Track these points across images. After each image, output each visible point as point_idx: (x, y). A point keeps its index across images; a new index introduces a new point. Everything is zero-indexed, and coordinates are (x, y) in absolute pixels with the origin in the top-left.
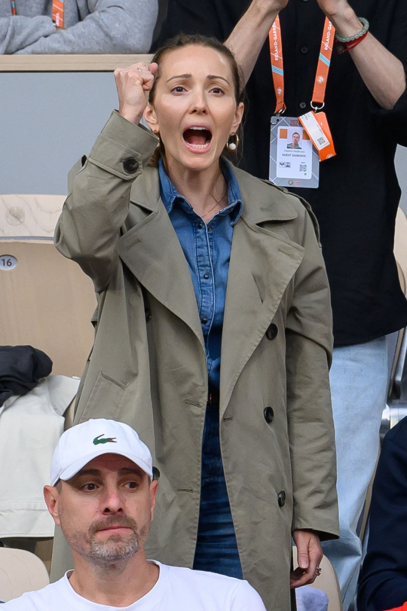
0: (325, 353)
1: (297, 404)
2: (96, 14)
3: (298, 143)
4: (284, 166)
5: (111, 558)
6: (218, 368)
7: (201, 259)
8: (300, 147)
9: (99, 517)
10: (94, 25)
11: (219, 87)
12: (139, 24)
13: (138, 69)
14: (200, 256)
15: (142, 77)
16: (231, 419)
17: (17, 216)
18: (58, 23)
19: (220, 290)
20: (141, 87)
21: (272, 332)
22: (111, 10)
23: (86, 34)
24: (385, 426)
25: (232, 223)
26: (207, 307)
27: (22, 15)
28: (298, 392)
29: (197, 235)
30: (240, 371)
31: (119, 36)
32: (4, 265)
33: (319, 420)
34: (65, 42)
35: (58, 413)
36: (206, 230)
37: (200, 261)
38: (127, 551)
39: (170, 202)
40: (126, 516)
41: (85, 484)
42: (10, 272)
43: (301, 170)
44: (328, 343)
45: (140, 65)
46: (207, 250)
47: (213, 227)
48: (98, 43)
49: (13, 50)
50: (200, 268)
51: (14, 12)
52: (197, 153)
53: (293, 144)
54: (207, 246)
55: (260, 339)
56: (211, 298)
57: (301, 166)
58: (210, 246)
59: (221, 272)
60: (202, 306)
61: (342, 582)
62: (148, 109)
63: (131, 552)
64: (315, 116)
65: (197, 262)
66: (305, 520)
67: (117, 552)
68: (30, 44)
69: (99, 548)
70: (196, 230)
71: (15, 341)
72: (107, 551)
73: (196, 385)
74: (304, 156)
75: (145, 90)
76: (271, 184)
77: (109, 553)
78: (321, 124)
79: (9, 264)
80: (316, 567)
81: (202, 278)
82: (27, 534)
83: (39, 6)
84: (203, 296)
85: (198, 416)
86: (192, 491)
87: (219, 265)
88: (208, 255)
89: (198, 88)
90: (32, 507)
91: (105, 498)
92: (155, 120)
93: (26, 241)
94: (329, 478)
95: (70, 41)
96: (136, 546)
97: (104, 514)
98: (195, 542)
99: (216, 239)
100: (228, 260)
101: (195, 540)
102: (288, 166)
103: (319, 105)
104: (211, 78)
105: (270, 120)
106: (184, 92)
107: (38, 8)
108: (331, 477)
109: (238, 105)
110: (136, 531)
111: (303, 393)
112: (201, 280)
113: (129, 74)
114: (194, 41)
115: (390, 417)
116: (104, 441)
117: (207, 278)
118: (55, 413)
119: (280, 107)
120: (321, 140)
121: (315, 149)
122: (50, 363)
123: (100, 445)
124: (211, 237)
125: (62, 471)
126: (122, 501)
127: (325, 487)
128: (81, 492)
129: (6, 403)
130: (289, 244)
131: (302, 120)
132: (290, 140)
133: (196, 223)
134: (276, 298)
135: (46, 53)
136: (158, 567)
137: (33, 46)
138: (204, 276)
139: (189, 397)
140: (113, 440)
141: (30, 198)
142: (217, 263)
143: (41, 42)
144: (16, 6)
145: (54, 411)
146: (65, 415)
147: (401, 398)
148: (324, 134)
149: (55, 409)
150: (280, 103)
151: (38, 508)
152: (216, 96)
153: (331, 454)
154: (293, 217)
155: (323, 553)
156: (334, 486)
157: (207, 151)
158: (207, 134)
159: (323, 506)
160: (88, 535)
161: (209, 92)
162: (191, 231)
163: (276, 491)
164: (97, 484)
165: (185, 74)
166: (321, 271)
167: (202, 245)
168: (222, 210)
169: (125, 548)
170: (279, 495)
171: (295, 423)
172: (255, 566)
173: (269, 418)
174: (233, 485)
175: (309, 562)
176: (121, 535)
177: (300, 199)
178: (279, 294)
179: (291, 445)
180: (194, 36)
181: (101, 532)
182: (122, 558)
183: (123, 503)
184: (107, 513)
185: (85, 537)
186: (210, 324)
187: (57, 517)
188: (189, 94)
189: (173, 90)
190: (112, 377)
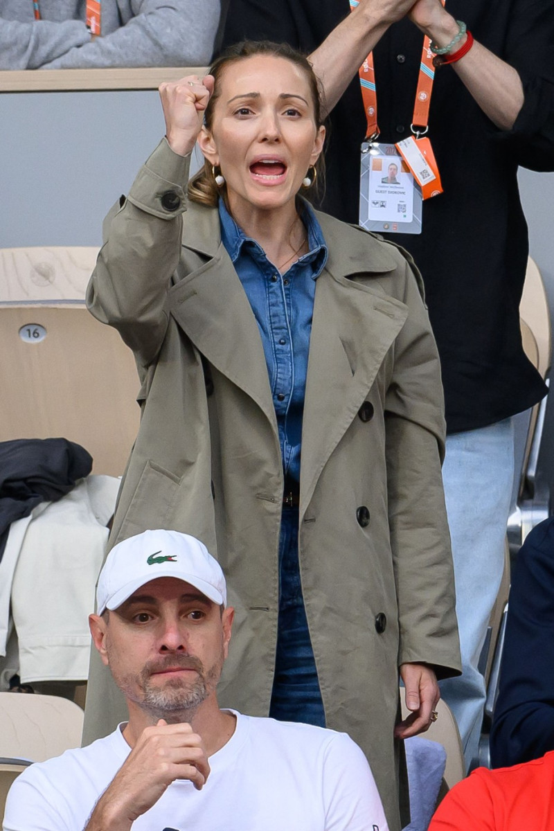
0: (436, 441)
1: (401, 506)
2: (141, 17)
3: (396, 176)
4: (377, 205)
5: (171, 708)
6: (298, 457)
7: (276, 319)
8: (398, 181)
9: (154, 656)
10: (139, 32)
11: (296, 109)
12: (197, 29)
13: (189, 83)
14: (275, 316)
15: (195, 93)
16: (313, 520)
17: (45, 274)
18: (93, 30)
19: (300, 358)
20: (193, 105)
21: (366, 412)
22: (160, 12)
23: (130, 43)
24: (513, 534)
25: (314, 275)
26: (284, 380)
27: (48, 19)
28: (401, 490)
29: (271, 290)
30: (327, 460)
31: (171, 45)
32: (30, 336)
33: (429, 525)
34: (102, 52)
35: (101, 523)
36: (281, 283)
37: (274, 323)
38: (191, 699)
39: (236, 247)
40: (188, 656)
41: (136, 614)
42: (38, 345)
43: (399, 211)
44: (440, 428)
45: (191, 78)
46: (283, 309)
47: (290, 280)
48: (145, 54)
49: (37, 64)
50: (274, 331)
51: (38, 15)
52: (268, 186)
53: (389, 178)
54: (283, 302)
55: (351, 420)
56: (288, 368)
57: (399, 205)
58: (287, 304)
60: (277, 378)
61: (463, 731)
62: (204, 135)
63: (196, 700)
64: (416, 142)
65: (271, 323)
66: (416, 651)
67: (178, 701)
68: (59, 57)
69: (155, 696)
70: (268, 284)
71: (44, 433)
72: (165, 699)
73: (269, 475)
74: (404, 193)
75: (198, 110)
76: (361, 230)
77: (167, 701)
78: (425, 153)
79: (36, 335)
80: (432, 710)
81: (277, 344)
82: (63, 676)
83: (69, 8)
84: (279, 365)
85: (272, 514)
86: (268, 609)
87: (298, 326)
88: (285, 315)
89: (268, 111)
90: (70, 643)
91: (162, 633)
92: (213, 150)
93: (58, 306)
94: (446, 598)
95: (109, 52)
96: (203, 692)
97: (161, 653)
98: (273, 673)
99: (294, 295)
100: (310, 321)
101: (272, 671)
102: (382, 206)
103: (421, 128)
104: (285, 97)
105: (360, 147)
106: (250, 115)
107: (68, 10)
108: (449, 597)
109: (318, 129)
110: (203, 674)
111: (409, 491)
112: (276, 346)
113: (177, 89)
114: (262, 50)
115: (522, 522)
116: (160, 560)
117: (283, 344)
118: (97, 523)
119: (372, 130)
120: (424, 173)
121: (416, 184)
122: (90, 460)
123: (156, 565)
124: (287, 292)
125: (109, 597)
126: (184, 636)
127: (441, 609)
128: (131, 625)
129: (35, 511)
130: (388, 301)
131: (400, 147)
132: (385, 173)
133: (268, 274)
134: (371, 368)
135: (79, 68)
136: (235, 716)
137: (62, 59)
138: (280, 341)
139: (261, 490)
140: (173, 558)
141: (61, 251)
142: (295, 324)
143: (72, 54)
144: (41, 9)
145: (95, 521)
146: (109, 525)
147: (535, 498)
148: (428, 166)
149: (97, 518)
150: (371, 126)
151: (77, 643)
152: (292, 120)
153: (447, 569)
154: (391, 268)
155: (439, 695)
156: (452, 611)
157: (281, 184)
158: (281, 166)
159: (441, 633)
160: (141, 679)
161: (283, 114)
162: (262, 284)
163: (373, 613)
164: (152, 615)
165: (252, 92)
166: (428, 337)
167: (277, 301)
168: (301, 258)
169: (187, 695)
170: (377, 617)
171: (401, 529)
172: (343, 707)
173: (364, 521)
174: (314, 603)
175: (421, 703)
176: (182, 679)
177: (399, 248)
178: (375, 363)
179: (395, 558)
180: (261, 43)
181: (157, 675)
182: (184, 709)
183: (184, 638)
184: (165, 652)
185: (137, 681)
186: (288, 401)
187: (105, 655)
188: (257, 117)
189: (237, 113)
190: (162, 468)
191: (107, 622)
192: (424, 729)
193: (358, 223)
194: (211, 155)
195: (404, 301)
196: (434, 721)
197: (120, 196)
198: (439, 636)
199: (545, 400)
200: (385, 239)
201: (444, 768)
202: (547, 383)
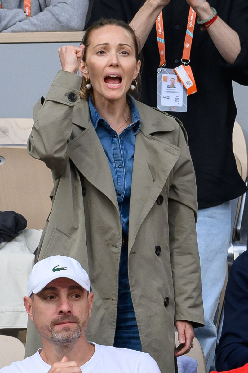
0: (193, 213)
1: (176, 244)
2: (50, 7)
3: (174, 84)
4: (165, 98)
5: (64, 341)
6: (127, 223)
7: (117, 156)
8: (175, 87)
9: (56, 316)
10: (49, 14)
11: (126, 51)
12: (77, 13)
14: (116, 154)
16: (135, 253)
17: (4, 132)
18: (27, 13)
19: (128, 175)
21: (160, 200)
22: (59, 5)
23: (45, 20)
24: (230, 257)
25: (135, 134)
26: (121, 186)
27: (5, 8)
28: (177, 237)
29: (114, 142)
30: (141, 223)
31: (65, 21)
33: (190, 254)
34: (32, 24)
35: (31, 252)
36: (118, 138)
37: (116, 158)
38: (74, 337)
39: (96, 122)
40: (73, 316)
41: (47, 296)
42: (1, 166)
43: (176, 101)
44: (195, 206)
47: (123, 136)
48: (52, 25)
49: (0, 30)
50: (116, 162)
51: (1, 7)
52: (113, 89)
53: (171, 85)
54: (120, 148)
55: (153, 204)
56: (123, 180)
57: (176, 98)
58: (122, 148)
59: (129, 164)
60: (117, 185)
61: (206, 353)
63: (76, 337)
64: (184, 68)
65: (114, 158)
66: (183, 315)
67: (68, 338)
68: (11, 26)
69: (57, 335)
70: (113, 139)
72: (61, 337)
73: (114, 235)
74: (178, 92)
75: (77, 57)
76: (158, 110)
77: (63, 338)
78: (188, 73)
80: (191, 342)
81: (117, 168)
82: (13, 327)
84: (118, 179)
85: (116, 253)
86: (112, 299)
87: (127, 160)
88: (121, 154)
89: (113, 51)
90: (16, 310)
91: (60, 305)
92: (87, 72)
93: (10, 147)
94: (197, 289)
95: (35, 24)
96: (80, 333)
97: (59, 314)
99: (125, 144)
100: (133, 156)
101: (114, 329)
102: (168, 99)
103: (187, 61)
104: (121, 45)
105: (157, 70)
106: (104, 54)
107: (15, 4)
108: (199, 289)
109: (137, 61)
110: (79, 325)
111: (180, 238)
114: (110, 23)
115: (234, 252)
116: (59, 269)
117: (120, 168)
118: (29, 252)
119: (163, 62)
120: (188, 83)
121: (184, 88)
122: (26, 222)
123: (57, 272)
124: (122, 143)
125: (34, 287)
126: (71, 306)
127: (195, 294)
128: (45, 301)
130: (171, 146)
131: (176, 70)
133: (112, 134)
134: (163, 179)
135: (21, 32)
136: (94, 346)
137: (12, 27)
138: (119, 167)
139: (110, 242)
140: (65, 269)
141: (12, 121)
143: (17, 25)
144: (2, 3)
146: (35, 253)
147: (240, 240)
148: (190, 79)
149: (29, 250)
150: (163, 60)
151: (20, 310)
152: (124, 56)
153: (198, 275)
154: (172, 129)
155: (194, 336)
156: (200, 294)
157: (119, 88)
158: (119, 79)
159: (194, 306)
160: (50, 327)
161: (120, 54)
162: (110, 139)
163: (163, 297)
164: (55, 296)
165: (105, 42)
166: (190, 162)
167: (117, 147)
168: (128, 126)
169: (72, 335)
170: (164, 300)
171: (176, 256)
172: (150, 343)
173: (158, 252)
174: (135, 293)
175: (186, 340)
176: (70, 327)
177: (175, 119)
178: (165, 177)
179: (173, 269)
180: (110, 20)
181: (58, 325)
182: (71, 341)
183: (71, 307)
184: (61, 314)
185: (48, 329)
186: (123, 196)
187: (32, 316)
188: (107, 55)
189: (98, 53)
190: (63, 231)
191: (33, 300)
192: (187, 352)
193: (156, 107)
194: (85, 74)
195: (178, 146)
196: (192, 348)
197: (41, 97)
198: (194, 308)
199: (245, 194)
200: (169, 114)
201: (197, 371)
202: (246, 184)
